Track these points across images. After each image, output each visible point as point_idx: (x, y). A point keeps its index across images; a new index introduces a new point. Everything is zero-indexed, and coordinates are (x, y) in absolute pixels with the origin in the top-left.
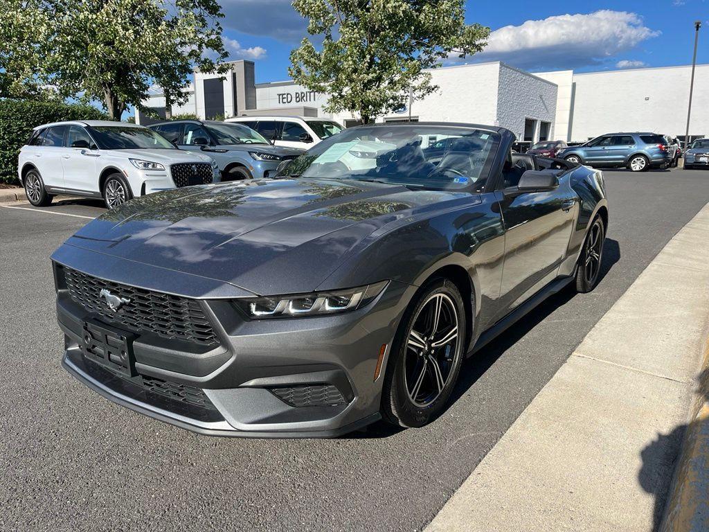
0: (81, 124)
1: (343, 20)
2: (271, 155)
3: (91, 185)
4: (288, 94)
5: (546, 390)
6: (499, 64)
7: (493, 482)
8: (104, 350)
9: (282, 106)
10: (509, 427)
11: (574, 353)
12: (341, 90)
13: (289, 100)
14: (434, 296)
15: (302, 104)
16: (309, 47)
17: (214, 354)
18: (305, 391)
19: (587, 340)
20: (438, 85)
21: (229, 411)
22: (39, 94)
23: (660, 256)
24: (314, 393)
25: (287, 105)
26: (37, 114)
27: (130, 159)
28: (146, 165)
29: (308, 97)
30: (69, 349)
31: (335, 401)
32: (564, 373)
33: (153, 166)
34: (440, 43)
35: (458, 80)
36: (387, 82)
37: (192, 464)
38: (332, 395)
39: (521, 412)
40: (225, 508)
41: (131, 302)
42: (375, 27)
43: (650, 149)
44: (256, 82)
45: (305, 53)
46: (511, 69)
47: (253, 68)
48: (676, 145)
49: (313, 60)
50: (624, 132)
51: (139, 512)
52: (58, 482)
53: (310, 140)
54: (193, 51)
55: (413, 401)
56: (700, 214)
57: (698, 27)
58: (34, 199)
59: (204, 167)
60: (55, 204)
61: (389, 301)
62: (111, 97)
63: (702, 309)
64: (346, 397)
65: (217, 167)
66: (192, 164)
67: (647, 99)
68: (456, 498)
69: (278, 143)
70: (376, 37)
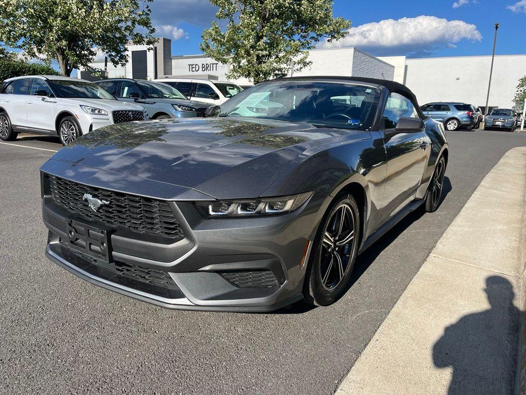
0: (43, 78)
1: (243, 9)
2: (189, 107)
3: (49, 125)
4: (196, 65)
5: (415, 280)
6: (353, 49)
7: (389, 346)
8: (86, 242)
9: (191, 73)
10: (393, 307)
11: (431, 254)
12: (239, 62)
13: (197, 69)
14: (340, 206)
15: (207, 73)
16: (216, 28)
17: (180, 245)
18: (248, 275)
19: (438, 245)
20: (312, 60)
21: (189, 290)
22: (6, 56)
23: (479, 188)
24: (254, 277)
25: (195, 73)
26: (6, 70)
27: (80, 105)
28: (93, 110)
29: (212, 68)
30: (51, 243)
31: (270, 283)
32: (426, 268)
33: (99, 112)
34: (314, 30)
35: (323, 60)
36: (274, 57)
37: (155, 332)
38: (269, 278)
39: (400, 296)
40: (186, 364)
41: (110, 203)
42: (266, 16)
43: (461, 115)
44: (172, 55)
45: (213, 33)
46: (362, 53)
47: (170, 44)
48: (479, 112)
49: (219, 38)
50: (443, 102)
51: (118, 368)
52: (49, 345)
53: (217, 97)
54: (128, 26)
55: (324, 285)
56: (502, 160)
57: (497, 28)
58: (3, 135)
59: (138, 114)
60: (19, 140)
61: (313, 207)
62: (63, 60)
63: (516, 225)
64: (279, 281)
65: (147, 115)
66: (129, 111)
67: (458, 79)
68: (363, 357)
69: (193, 99)
70: (267, 23)
